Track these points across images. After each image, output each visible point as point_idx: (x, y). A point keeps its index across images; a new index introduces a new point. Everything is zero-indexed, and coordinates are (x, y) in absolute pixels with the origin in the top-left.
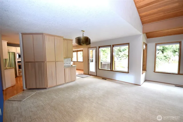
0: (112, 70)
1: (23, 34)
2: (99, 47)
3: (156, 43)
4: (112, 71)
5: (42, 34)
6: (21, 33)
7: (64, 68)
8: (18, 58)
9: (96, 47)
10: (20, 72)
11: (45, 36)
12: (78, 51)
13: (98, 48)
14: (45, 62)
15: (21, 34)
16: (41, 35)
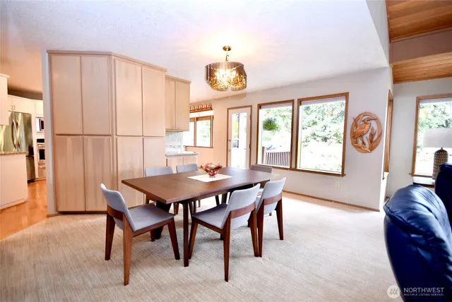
0: (293, 166)
1: (52, 53)
2: (260, 107)
3: (420, 95)
4: (295, 169)
5: (109, 55)
6: (47, 51)
7: (166, 158)
8: (38, 129)
9: (251, 106)
10: (44, 168)
11: (117, 61)
12: (197, 119)
13: (255, 108)
14: (115, 137)
15: (47, 54)
16: (105, 59)
